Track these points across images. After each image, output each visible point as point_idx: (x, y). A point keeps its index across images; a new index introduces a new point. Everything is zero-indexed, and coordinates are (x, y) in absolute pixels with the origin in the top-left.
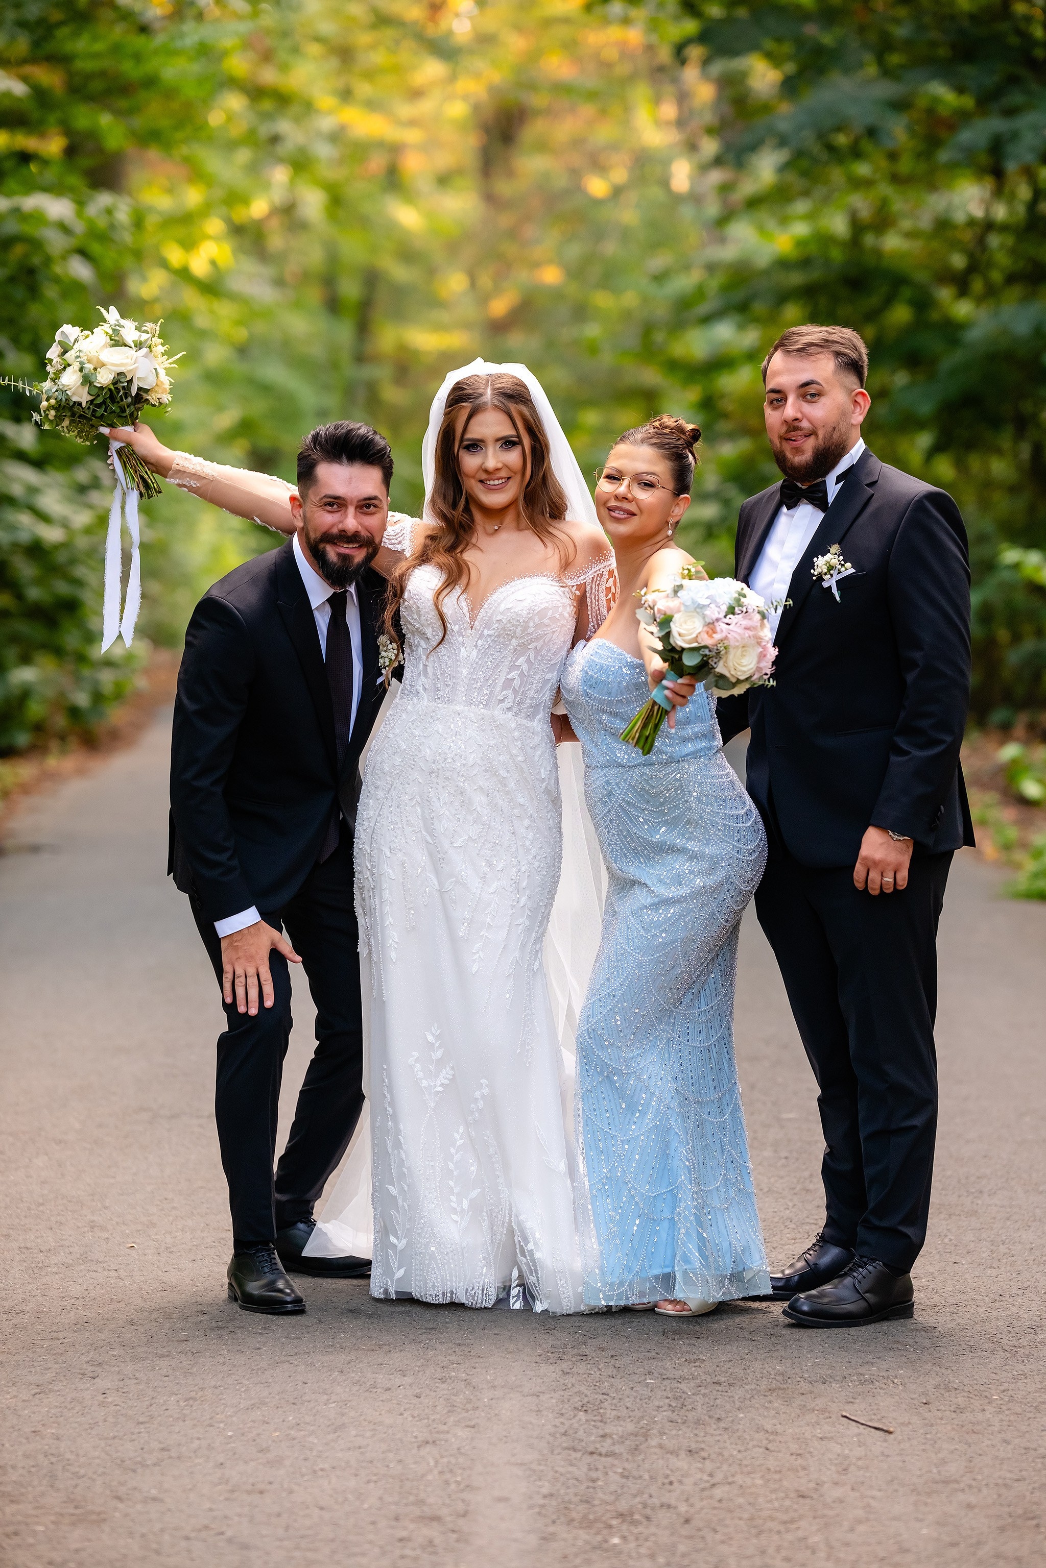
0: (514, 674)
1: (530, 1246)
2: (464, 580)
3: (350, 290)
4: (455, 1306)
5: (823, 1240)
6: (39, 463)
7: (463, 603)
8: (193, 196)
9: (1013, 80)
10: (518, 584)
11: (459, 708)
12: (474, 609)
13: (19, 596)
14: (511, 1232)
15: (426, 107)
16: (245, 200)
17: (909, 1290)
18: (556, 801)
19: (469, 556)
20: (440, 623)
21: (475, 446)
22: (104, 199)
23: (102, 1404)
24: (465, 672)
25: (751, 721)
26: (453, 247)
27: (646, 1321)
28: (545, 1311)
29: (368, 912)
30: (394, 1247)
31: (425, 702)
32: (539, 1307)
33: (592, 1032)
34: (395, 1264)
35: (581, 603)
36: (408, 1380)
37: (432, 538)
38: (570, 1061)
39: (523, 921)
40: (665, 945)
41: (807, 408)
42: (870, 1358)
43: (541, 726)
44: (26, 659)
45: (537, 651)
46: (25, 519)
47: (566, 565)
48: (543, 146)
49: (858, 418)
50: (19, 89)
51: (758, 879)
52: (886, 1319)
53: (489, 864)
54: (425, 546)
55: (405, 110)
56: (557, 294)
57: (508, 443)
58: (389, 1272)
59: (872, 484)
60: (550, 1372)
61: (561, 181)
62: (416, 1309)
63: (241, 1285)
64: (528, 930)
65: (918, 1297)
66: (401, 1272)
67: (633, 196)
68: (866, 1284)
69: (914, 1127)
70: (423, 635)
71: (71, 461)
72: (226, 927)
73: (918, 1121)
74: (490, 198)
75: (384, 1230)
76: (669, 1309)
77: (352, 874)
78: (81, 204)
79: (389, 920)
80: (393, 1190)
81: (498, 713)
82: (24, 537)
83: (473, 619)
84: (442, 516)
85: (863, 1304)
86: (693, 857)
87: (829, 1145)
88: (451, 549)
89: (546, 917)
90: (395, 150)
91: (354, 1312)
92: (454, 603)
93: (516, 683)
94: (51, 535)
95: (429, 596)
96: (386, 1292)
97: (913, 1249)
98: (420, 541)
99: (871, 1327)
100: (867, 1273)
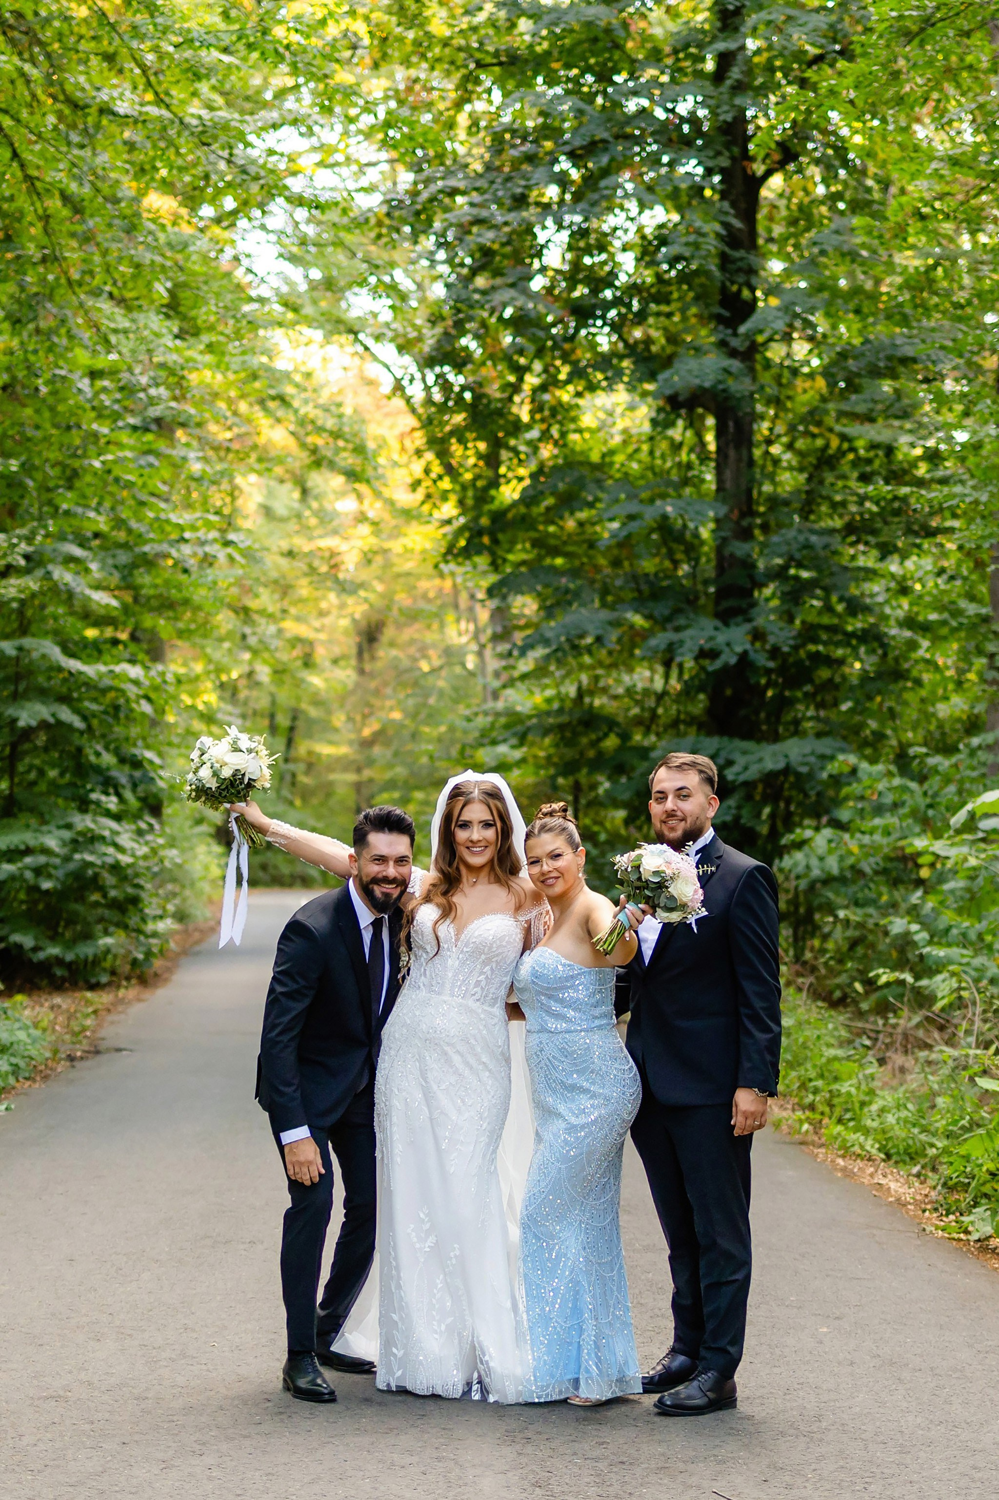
0: (482, 977)
1: (487, 1358)
2: (453, 914)
3: (283, 721)
4: (435, 1397)
5: (673, 1351)
6: (117, 817)
7: (451, 930)
8: (199, 667)
9: (677, 611)
10: (488, 918)
11: (445, 998)
12: (458, 934)
13: (105, 896)
14: (474, 1348)
15: (327, 621)
16: (228, 671)
17: (734, 1390)
18: (508, 1060)
19: (457, 899)
20: (435, 942)
21: (465, 825)
22: (160, 667)
23: (210, 1479)
24: (450, 975)
25: (631, 1006)
26: (342, 699)
27: (564, 1410)
28: (496, 1402)
29: (384, 1130)
30: (395, 1355)
31: (423, 994)
32: (491, 1399)
33: (529, 1217)
34: (395, 1368)
35: (528, 931)
36: (415, 1459)
37: (434, 885)
38: (515, 1233)
39: (484, 1139)
40: (575, 1157)
41: (682, 804)
42: (717, 1442)
43: (499, 1011)
44: (106, 933)
45: (497, 963)
46: (111, 850)
47: (518, 908)
48: (392, 644)
49: (711, 813)
50: (115, 603)
51: (636, 1112)
52: (720, 1409)
53: (463, 1101)
54: (429, 891)
55: (317, 624)
56: (401, 726)
57: (487, 825)
58: (390, 1371)
59: (720, 857)
60: (509, 1452)
61: (406, 663)
62: (410, 1399)
63: (293, 1382)
64: (488, 1145)
65: (740, 1394)
66: (400, 1373)
67: (444, 673)
68: (708, 1385)
69: (736, 1280)
70: (424, 949)
71: (137, 817)
72: (288, 1137)
73: (739, 1276)
74: (361, 672)
75: (387, 1343)
76: (576, 1401)
77: (373, 1104)
78: (147, 668)
79: (396, 1137)
80: (395, 1317)
81: (471, 1003)
82: (110, 860)
83: (457, 940)
84: (441, 871)
85: (705, 1400)
86: (594, 1096)
87: (676, 1287)
88: (445, 894)
89: (500, 1136)
90: (311, 644)
91: (367, 1401)
92: (446, 930)
93: (483, 984)
94: (125, 859)
95: (430, 924)
96: (388, 1385)
97: (735, 1362)
98: (427, 887)
99: (711, 1415)
100: (707, 1379)
